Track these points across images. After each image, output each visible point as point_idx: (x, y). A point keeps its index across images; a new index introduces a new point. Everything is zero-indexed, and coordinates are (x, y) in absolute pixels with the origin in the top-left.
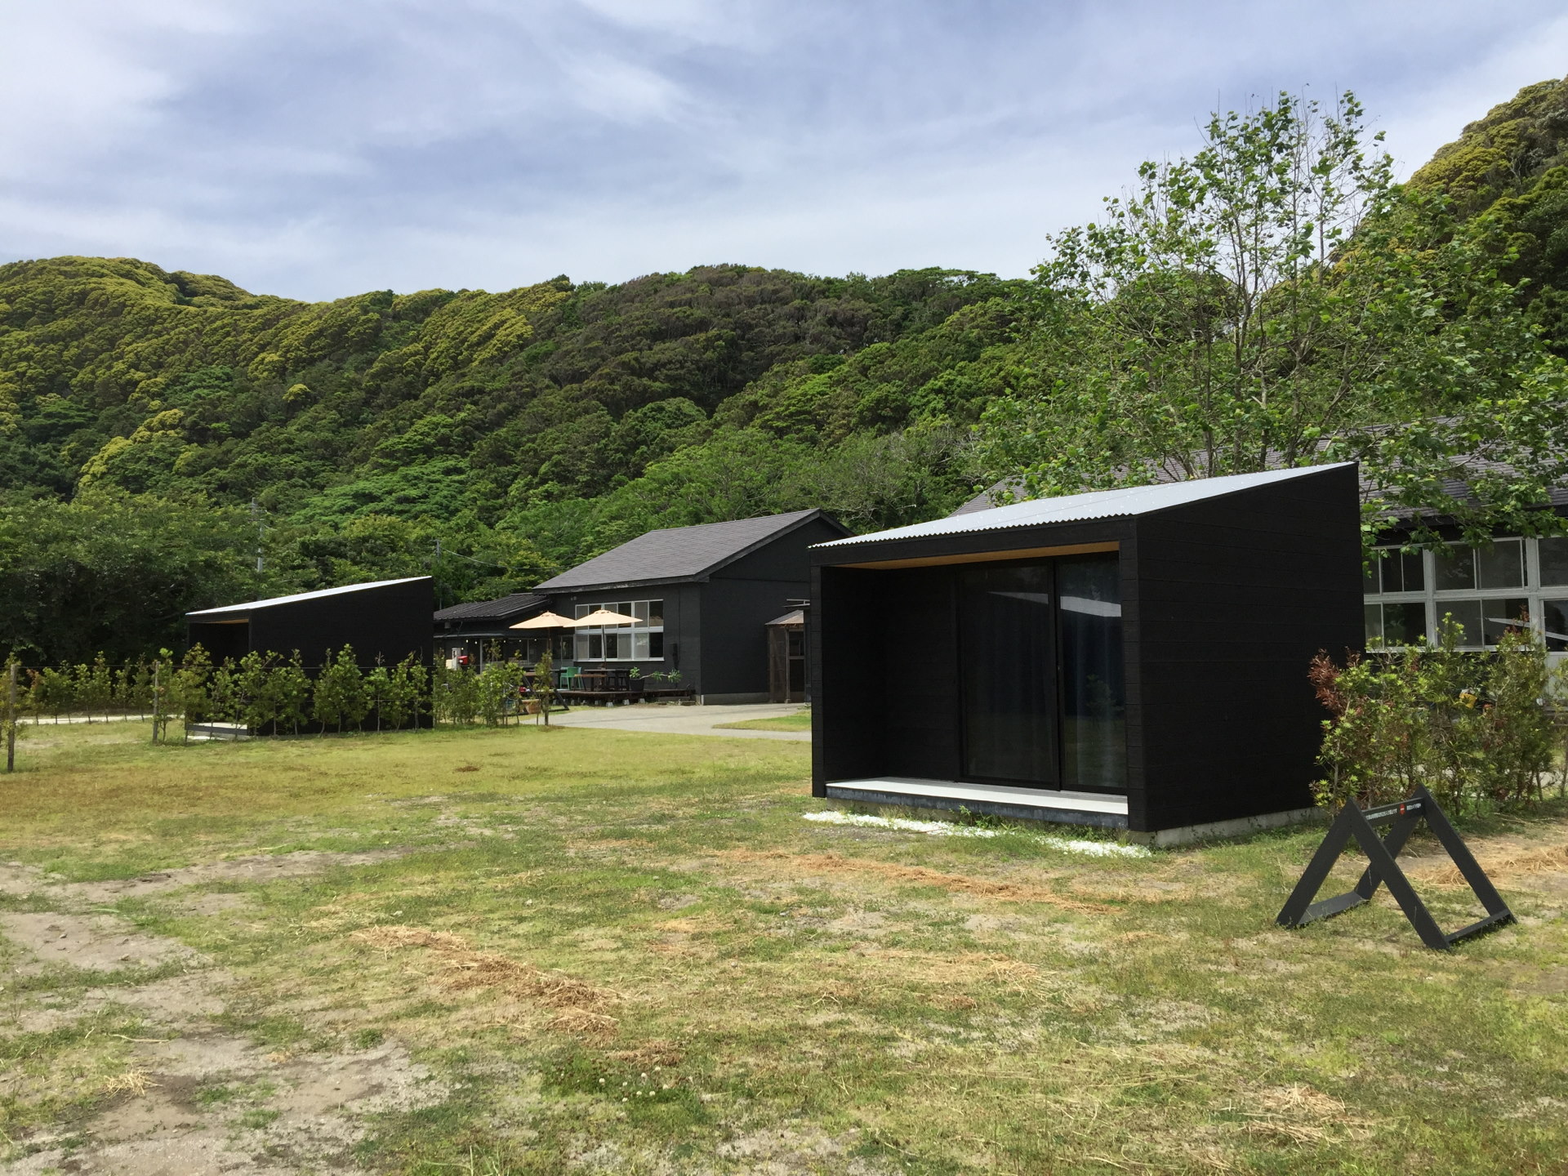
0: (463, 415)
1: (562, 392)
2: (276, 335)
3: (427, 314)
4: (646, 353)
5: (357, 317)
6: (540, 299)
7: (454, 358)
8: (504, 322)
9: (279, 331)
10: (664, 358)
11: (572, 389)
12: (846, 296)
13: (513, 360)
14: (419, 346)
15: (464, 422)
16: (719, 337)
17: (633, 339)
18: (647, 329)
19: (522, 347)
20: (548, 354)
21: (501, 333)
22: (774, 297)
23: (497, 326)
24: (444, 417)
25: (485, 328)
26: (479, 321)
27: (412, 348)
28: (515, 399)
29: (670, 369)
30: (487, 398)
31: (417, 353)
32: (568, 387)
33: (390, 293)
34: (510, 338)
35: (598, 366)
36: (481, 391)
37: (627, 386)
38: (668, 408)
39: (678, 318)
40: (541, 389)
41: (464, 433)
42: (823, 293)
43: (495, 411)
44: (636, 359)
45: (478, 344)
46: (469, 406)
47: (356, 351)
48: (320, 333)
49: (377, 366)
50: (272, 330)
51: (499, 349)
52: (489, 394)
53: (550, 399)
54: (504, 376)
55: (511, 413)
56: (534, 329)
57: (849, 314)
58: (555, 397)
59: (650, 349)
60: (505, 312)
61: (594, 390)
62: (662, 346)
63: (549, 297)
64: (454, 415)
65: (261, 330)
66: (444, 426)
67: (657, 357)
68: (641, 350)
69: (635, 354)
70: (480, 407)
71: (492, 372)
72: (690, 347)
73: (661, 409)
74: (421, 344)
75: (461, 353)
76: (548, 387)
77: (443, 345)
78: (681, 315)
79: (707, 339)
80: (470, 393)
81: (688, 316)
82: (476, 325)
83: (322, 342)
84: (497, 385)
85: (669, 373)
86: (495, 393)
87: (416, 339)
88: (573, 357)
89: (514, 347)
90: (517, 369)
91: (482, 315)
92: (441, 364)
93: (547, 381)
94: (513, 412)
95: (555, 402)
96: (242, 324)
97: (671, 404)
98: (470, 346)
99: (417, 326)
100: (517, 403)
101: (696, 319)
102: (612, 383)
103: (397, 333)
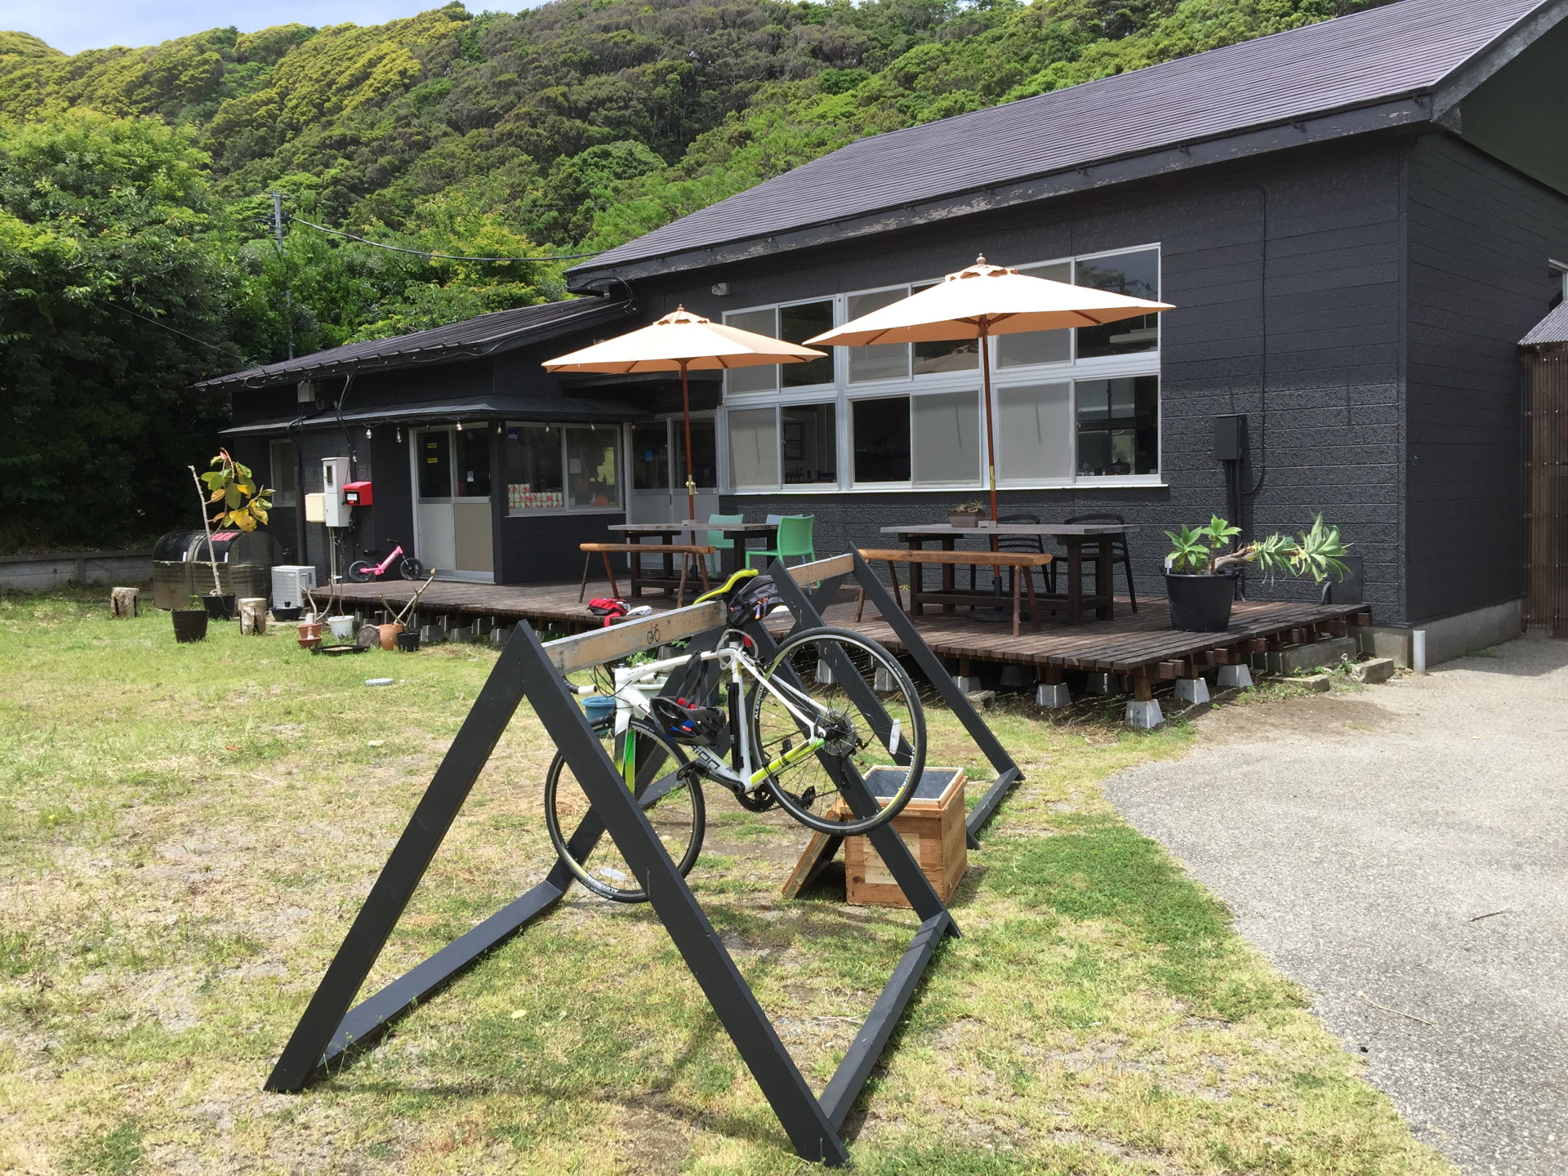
0: (333, 171)
1: (466, 139)
2: (89, 85)
3: (281, 53)
4: (576, 88)
5: (191, 58)
6: (428, 29)
7: (319, 106)
8: (382, 58)
9: (92, 79)
10: (603, 93)
11: (479, 135)
12: (829, 21)
13: (396, 103)
14: (272, 93)
15: (335, 181)
16: (672, 69)
17: (557, 71)
18: (576, 58)
19: (407, 88)
20: (443, 94)
21: (378, 70)
22: (739, 21)
23: (372, 63)
24: (307, 175)
25: (358, 65)
26: (350, 59)
27: (262, 95)
28: (403, 151)
29: (610, 109)
30: (365, 150)
31: (270, 101)
32: (474, 132)
33: (233, 31)
34: (390, 75)
35: (512, 106)
36: (356, 141)
37: (554, 130)
38: (615, 152)
39: (616, 44)
40: (436, 138)
41: (336, 196)
42: (800, 18)
43: (377, 166)
44: (564, 95)
45: (350, 87)
46: (341, 160)
47: (190, 101)
48: (145, 79)
49: (218, 119)
50: (85, 79)
51: (377, 90)
52: (367, 145)
53: (451, 147)
54: (385, 122)
55: (398, 169)
56: (423, 64)
57: (838, 42)
58: (456, 145)
59: (581, 84)
60: (382, 46)
61: (510, 134)
62: (597, 79)
63: (440, 28)
64: (321, 173)
65: (69, 80)
66: (309, 187)
67: (593, 93)
68: (568, 85)
69: (563, 89)
70: (356, 163)
71: (369, 119)
72: (634, 81)
73: (606, 155)
74: (275, 90)
75: (329, 100)
76: (445, 134)
77: (303, 89)
78: (619, 39)
79: (656, 73)
80: (342, 143)
81: (629, 42)
82: (347, 63)
83: (147, 90)
84: (377, 133)
85: (609, 114)
86: (375, 144)
87: (269, 84)
88: (479, 94)
89: (396, 87)
90: (403, 112)
91: (352, 52)
92: (303, 114)
93: (444, 127)
94: (400, 168)
95: (457, 151)
96: (46, 74)
97: (619, 149)
98: (339, 90)
99: (268, 69)
100: (406, 156)
101: (640, 46)
102: (534, 126)
103: (242, 77)
